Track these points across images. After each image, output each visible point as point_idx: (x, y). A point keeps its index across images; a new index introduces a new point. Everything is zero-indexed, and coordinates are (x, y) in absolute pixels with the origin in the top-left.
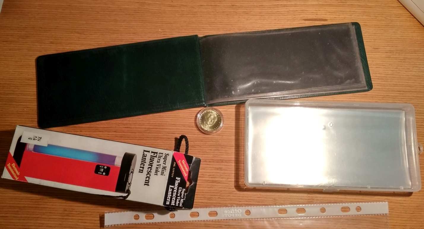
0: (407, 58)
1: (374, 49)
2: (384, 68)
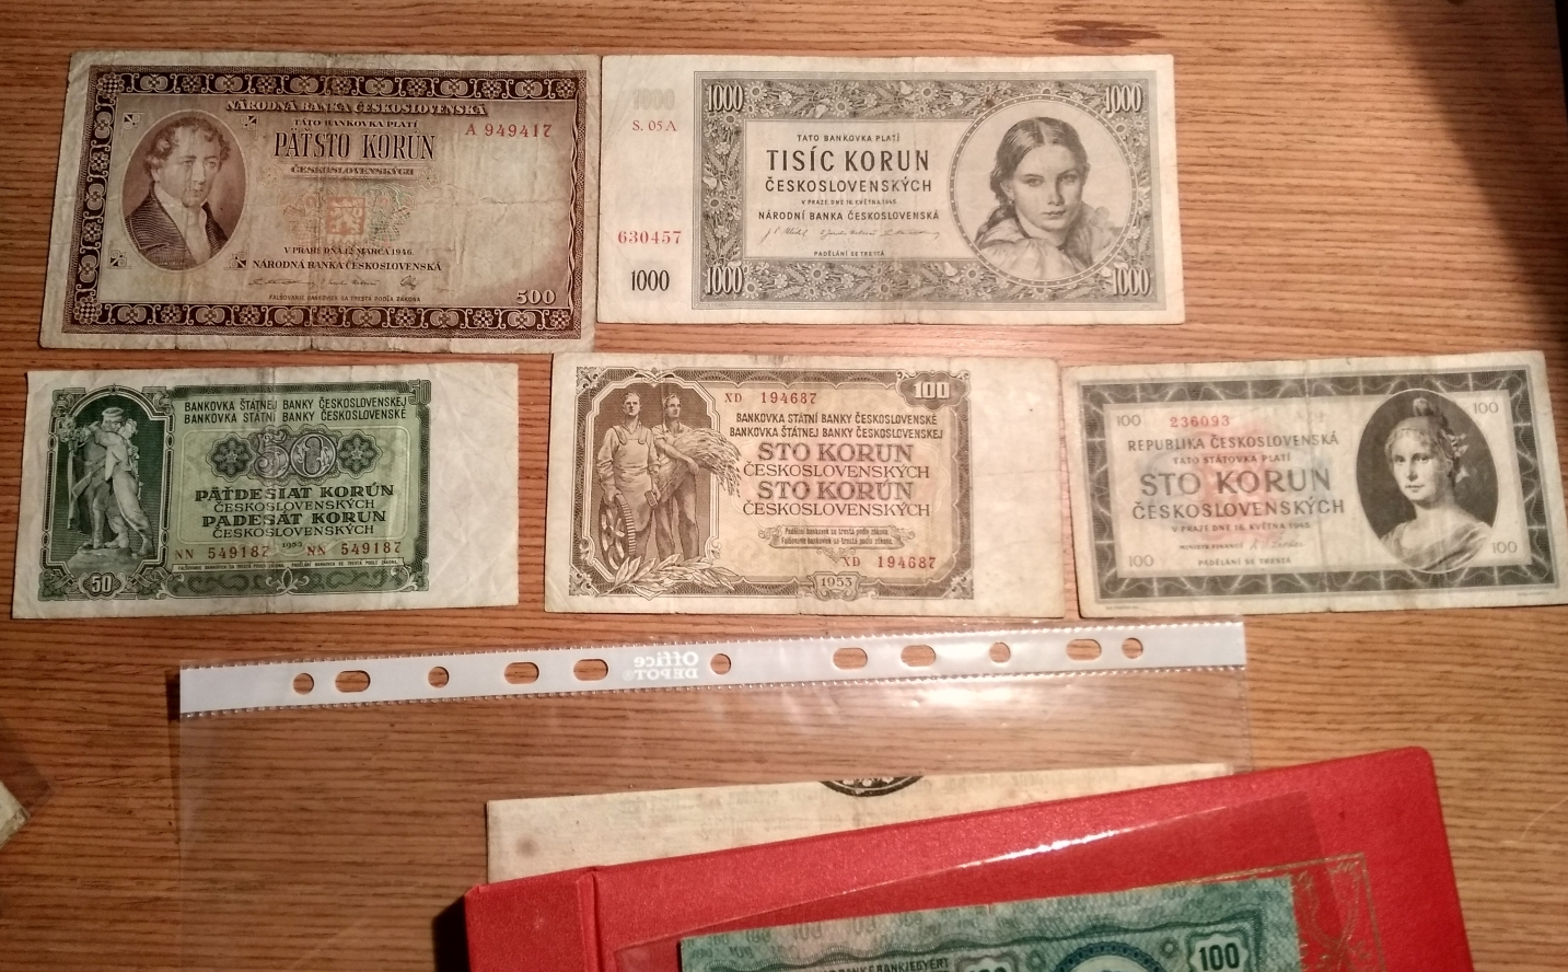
0: (1346, 85)
1: (1218, 53)
2: (1255, 123)
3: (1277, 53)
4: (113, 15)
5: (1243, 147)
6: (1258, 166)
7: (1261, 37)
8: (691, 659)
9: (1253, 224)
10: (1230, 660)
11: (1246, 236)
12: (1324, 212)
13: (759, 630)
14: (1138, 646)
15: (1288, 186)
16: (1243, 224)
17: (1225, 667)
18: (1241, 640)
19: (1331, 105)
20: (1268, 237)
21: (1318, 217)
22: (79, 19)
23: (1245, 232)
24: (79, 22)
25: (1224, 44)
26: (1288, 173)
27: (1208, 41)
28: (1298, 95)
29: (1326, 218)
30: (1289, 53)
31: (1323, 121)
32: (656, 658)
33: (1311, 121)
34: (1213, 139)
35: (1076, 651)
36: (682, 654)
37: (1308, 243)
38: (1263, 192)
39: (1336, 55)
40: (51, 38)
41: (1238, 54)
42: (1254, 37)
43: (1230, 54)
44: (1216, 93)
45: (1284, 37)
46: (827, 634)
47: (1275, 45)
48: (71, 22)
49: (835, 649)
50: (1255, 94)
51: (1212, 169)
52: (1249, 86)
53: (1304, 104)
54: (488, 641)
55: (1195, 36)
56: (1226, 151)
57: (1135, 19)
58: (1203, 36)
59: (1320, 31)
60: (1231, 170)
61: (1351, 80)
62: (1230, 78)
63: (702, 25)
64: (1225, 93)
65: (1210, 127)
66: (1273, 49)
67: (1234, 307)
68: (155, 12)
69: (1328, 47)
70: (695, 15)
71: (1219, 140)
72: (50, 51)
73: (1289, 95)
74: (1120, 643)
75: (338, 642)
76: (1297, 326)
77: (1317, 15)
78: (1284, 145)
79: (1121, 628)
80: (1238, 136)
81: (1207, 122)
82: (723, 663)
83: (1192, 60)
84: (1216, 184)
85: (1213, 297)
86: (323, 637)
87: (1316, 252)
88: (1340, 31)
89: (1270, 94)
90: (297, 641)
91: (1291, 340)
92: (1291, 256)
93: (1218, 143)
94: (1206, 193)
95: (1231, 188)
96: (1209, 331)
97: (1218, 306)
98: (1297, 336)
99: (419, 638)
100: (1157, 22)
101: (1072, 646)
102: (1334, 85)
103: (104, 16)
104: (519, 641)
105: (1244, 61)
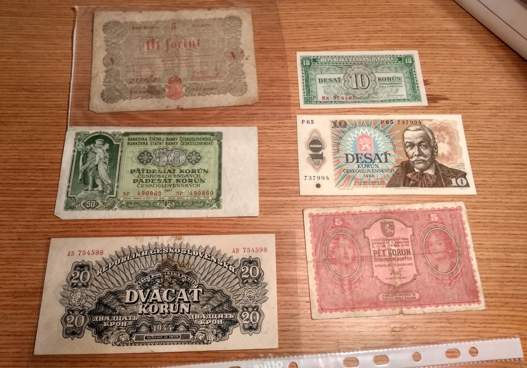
3: (494, 105)
4: (35, 98)
5: (487, 140)
6: (494, 147)
7: (487, 99)
8: (279, 365)
9: (495, 169)
10: (516, 357)
11: (493, 174)
12: (522, 164)
13: (309, 350)
14: (476, 351)
15: (506, 154)
16: (492, 169)
17: (514, 359)
18: (520, 347)
19: (517, 124)
20: (502, 174)
21: (520, 166)
22: (22, 99)
23: (493, 172)
24: (22, 101)
25: (473, 102)
26: (505, 149)
27: (467, 101)
28: (504, 120)
29: (523, 166)
30: (498, 105)
31: (515, 130)
32: (263, 364)
33: (511, 130)
34: (475, 137)
35: (449, 354)
36: (275, 363)
37: (517, 176)
38: (497, 157)
39: (516, 105)
40: (10, 107)
41: (479, 105)
42: (484, 99)
43: (476, 105)
44: (472, 120)
45: (495, 99)
46: (339, 351)
47: (492, 102)
48: (18, 101)
49: (343, 358)
50: (488, 120)
51: (476, 148)
52: (485, 117)
53: (507, 123)
54: (188, 359)
55: (462, 99)
56: (481, 141)
57: (438, 93)
58: (464, 99)
59: (508, 97)
60: (484, 149)
61: (523, 115)
62: (478, 114)
63: (270, 98)
64: (476, 120)
65: (473, 133)
66: (492, 103)
67: (494, 202)
68: (53, 96)
69: (512, 103)
70: (267, 94)
71: (477, 137)
72: (9, 112)
73: (501, 120)
74: (468, 350)
75: (119, 362)
76: (519, 209)
77: (506, 91)
78: (502, 139)
79: (467, 343)
80: (484, 136)
81: (472, 131)
82: (294, 366)
83: (462, 108)
84: (479, 154)
85: (485, 198)
86: (112, 360)
87: (521, 180)
88: (515, 97)
89: (494, 120)
90: (101, 362)
91: (518, 215)
92: (512, 181)
93: (477, 138)
94: (475, 157)
95: (484, 155)
96: (485, 212)
97: (487, 202)
98: (519, 213)
99: (156, 359)
100: (446, 94)
101: (447, 352)
102: (517, 116)
103: (31, 98)
104: (202, 359)
105: (482, 108)
